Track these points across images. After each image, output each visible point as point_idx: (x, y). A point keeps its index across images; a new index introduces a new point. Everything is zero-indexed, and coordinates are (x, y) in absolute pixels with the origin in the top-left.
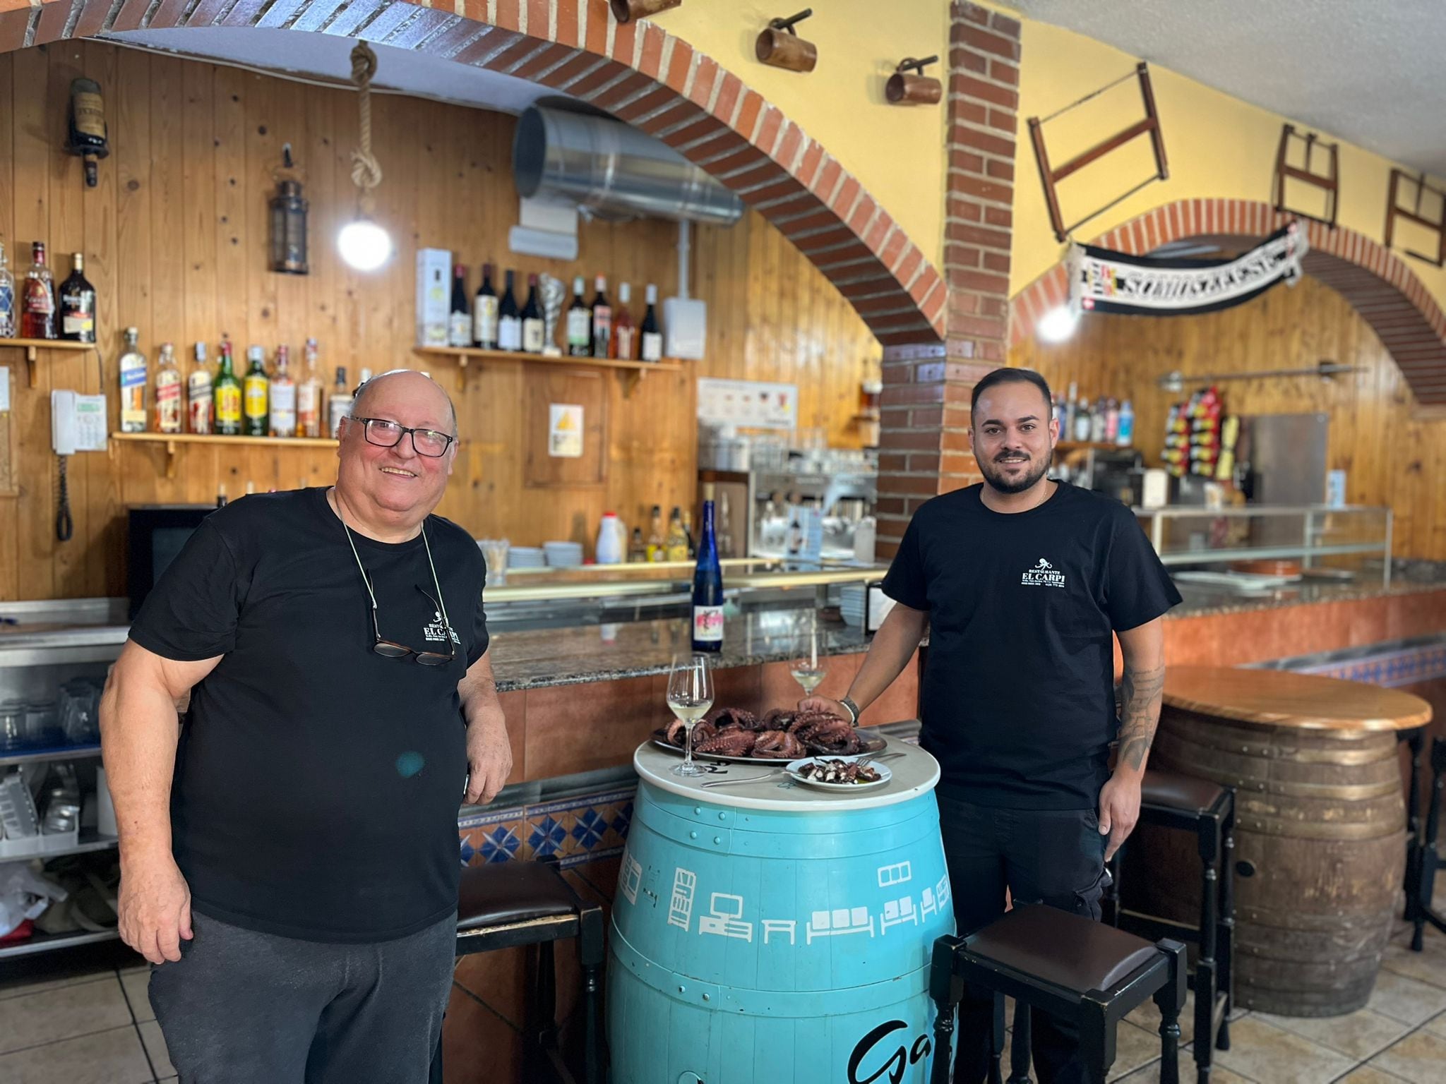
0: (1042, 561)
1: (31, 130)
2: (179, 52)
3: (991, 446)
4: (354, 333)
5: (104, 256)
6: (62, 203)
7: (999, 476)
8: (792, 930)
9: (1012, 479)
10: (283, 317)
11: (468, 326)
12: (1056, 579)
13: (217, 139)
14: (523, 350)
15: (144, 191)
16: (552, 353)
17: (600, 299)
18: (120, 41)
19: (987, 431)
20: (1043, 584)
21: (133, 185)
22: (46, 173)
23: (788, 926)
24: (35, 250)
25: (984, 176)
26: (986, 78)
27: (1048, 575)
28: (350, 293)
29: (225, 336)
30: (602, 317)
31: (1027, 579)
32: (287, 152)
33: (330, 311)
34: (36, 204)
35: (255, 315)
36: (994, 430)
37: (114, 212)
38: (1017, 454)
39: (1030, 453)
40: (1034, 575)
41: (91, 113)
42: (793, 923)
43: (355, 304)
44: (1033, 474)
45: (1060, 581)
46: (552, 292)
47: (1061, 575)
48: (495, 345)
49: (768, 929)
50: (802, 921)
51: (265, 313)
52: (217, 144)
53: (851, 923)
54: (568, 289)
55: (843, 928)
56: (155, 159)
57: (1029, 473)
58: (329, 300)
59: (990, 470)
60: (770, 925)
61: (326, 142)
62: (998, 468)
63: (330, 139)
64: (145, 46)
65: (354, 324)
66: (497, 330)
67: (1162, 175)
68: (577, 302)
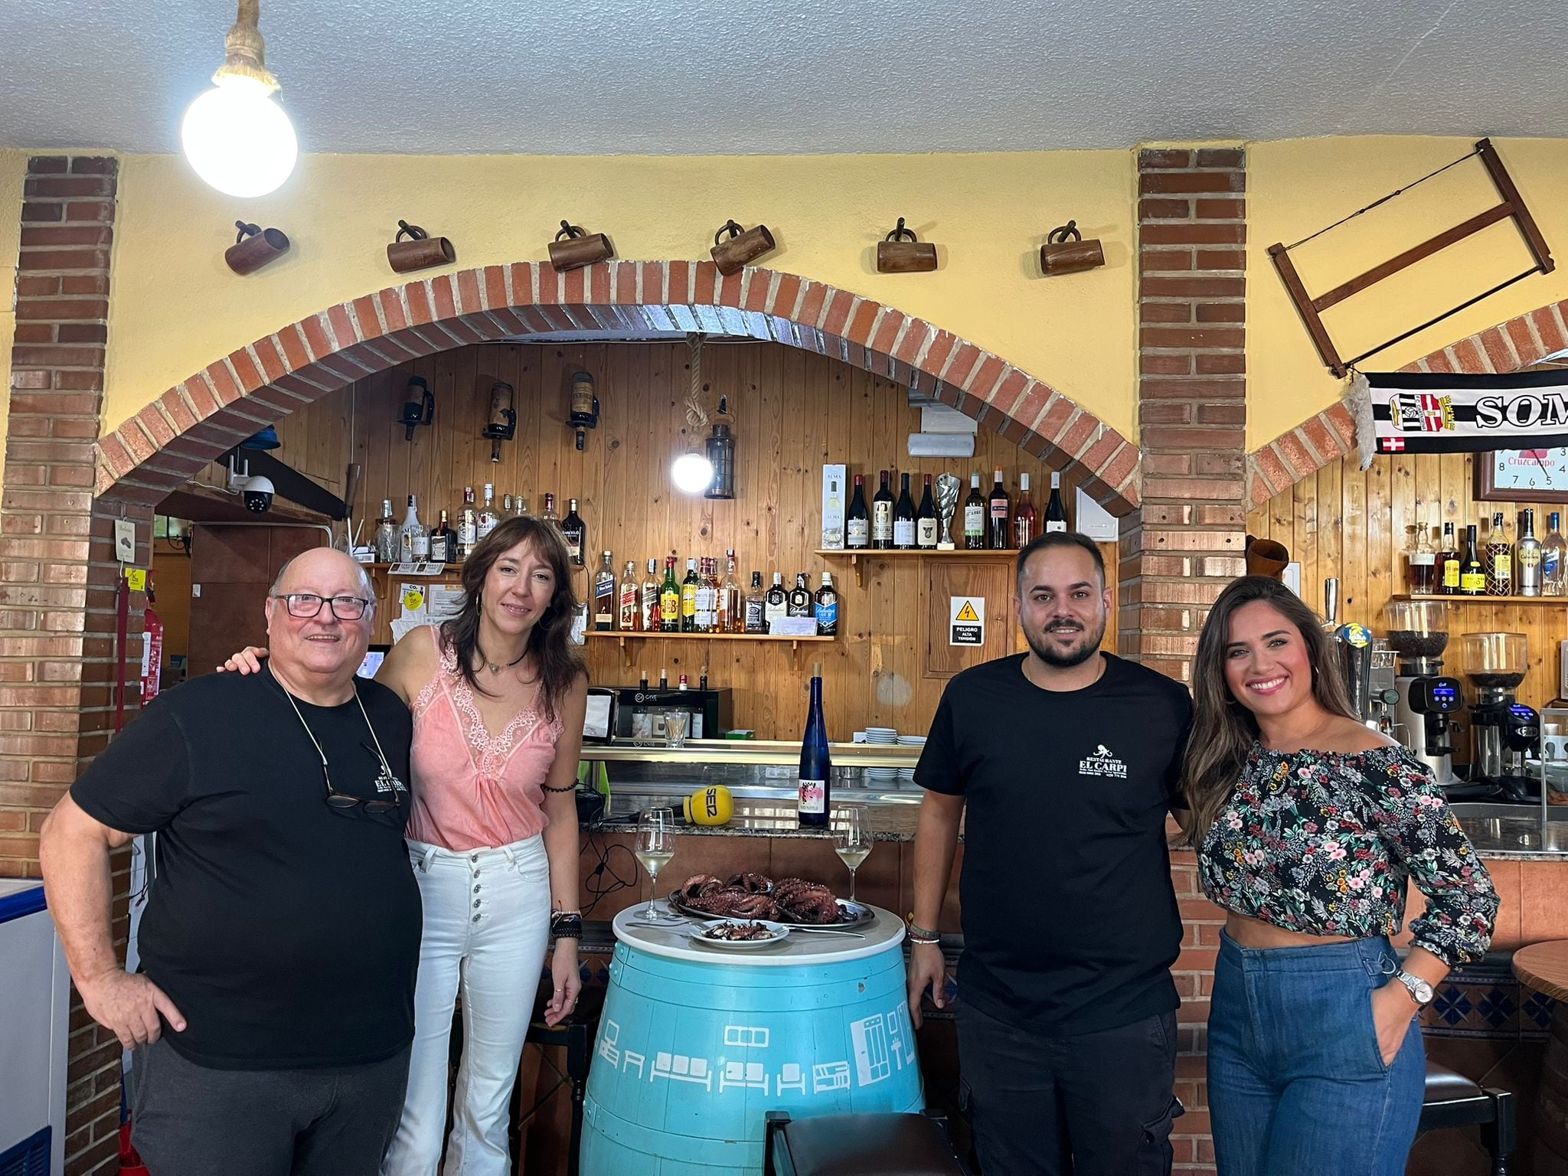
0: (1101, 747)
1: (551, 414)
2: (648, 340)
3: (1040, 615)
4: (772, 543)
5: (594, 499)
6: (569, 465)
7: (1049, 649)
8: (641, 1064)
9: (1065, 651)
10: (717, 534)
11: (865, 528)
12: (1117, 769)
13: (673, 400)
14: (917, 546)
15: (623, 448)
16: (946, 547)
17: (999, 491)
18: (608, 340)
19: (1036, 598)
20: (1103, 774)
21: (616, 444)
22: (559, 443)
23: (639, 1060)
24: (548, 498)
25: (1194, 324)
26: (1192, 220)
27: (1108, 765)
28: (770, 509)
29: (674, 552)
30: (998, 508)
31: (1084, 767)
32: (724, 400)
33: (754, 526)
34: (552, 467)
35: (697, 533)
36: (1044, 597)
37: (603, 465)
38: (1070, 623)
39: (1083, 623)
40: (1092, 764)
41: (581, 396)
42: (643, 1058)
43: (773, 517)
44: (1088, 646)
45: (1122, 770)
46: (947, 489)
47: (1123, 764)
48: (890, 544)
49: (627, 1059)
50: (650, 1058)
51: (704, 532)
52: (673, 404)
53: (689, 1071)
54: (963, 484)
55: (681, 1075)
56: (630, 423)
57: (1083, 646)
58: (753, 517)
59: (1040, 642)
60: (630, 1056)
61: (754, 387)
62: (1048, 639)
63: (757, 385)
64: (625, 340)
65: (772, 533)
66: (891, 530)
67: (1545, 264)
68: (975, 496)
